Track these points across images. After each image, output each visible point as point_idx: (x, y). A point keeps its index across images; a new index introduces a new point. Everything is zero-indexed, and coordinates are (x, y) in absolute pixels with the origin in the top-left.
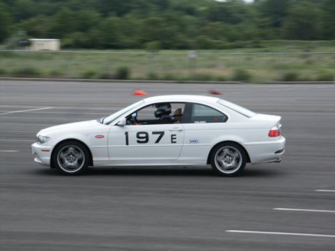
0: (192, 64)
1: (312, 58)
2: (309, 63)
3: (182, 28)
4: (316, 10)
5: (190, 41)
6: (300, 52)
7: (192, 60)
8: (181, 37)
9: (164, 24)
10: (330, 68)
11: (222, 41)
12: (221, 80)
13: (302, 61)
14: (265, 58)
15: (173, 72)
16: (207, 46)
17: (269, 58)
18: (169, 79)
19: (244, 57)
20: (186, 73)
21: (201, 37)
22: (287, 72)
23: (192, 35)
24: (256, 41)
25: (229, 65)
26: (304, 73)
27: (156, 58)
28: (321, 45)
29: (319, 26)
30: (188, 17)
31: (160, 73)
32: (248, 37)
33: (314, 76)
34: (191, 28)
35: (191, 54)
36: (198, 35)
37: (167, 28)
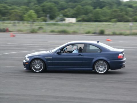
0: (131, 28)
3: (127, 13)
5: (130, 19)
7: (131, 26)
8: (126, 17)
9: (119, 12)
15: (123, 31)
18: (121, 34)
20: (128, 32)
21: (135, 17)
23: (131, 16)
27: (116, 26)
30: (129, 9)
31: (118, 32)
34: (131, 13)
35: (131, 24)
36: (133, 16)
37: (121, 13)
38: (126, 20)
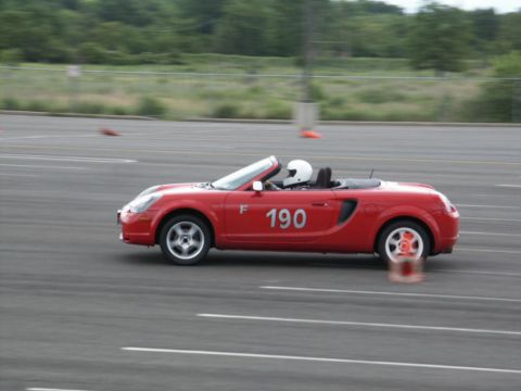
0: (74, 87)
1: (261, 84)
2: (255, 91)
3: (58, 28)
4: (267, 10)
5: (71, 50)
6: (241, 74)
7: (74, 80)
8: (56, 43)
9: (29, 22)
10: (286, 99)
11: (121, 52)
12: (119, 113)
13: (243, 88)
14: (187, 82)
15: (41, 98)
16: (96, 60)
17: (195, 81)
18: (36, 109)
19: (155, 78)
20: (63, 101)
21: (90, 44)
22: (221, 104)
23: (74, 41)
24: (174, 53)
25: (131, 91)
26: (246, 106)
27: (16, 76)
28: (273, 63)
29: (270, 34)
30: (67, 13)
31: (23, 99)
32: (162, 48)
33: (261, 112)
34: (72, 30)
35: (73, 70)
36: (83, 41)
37: (34, 29)
38: (53, 55)
